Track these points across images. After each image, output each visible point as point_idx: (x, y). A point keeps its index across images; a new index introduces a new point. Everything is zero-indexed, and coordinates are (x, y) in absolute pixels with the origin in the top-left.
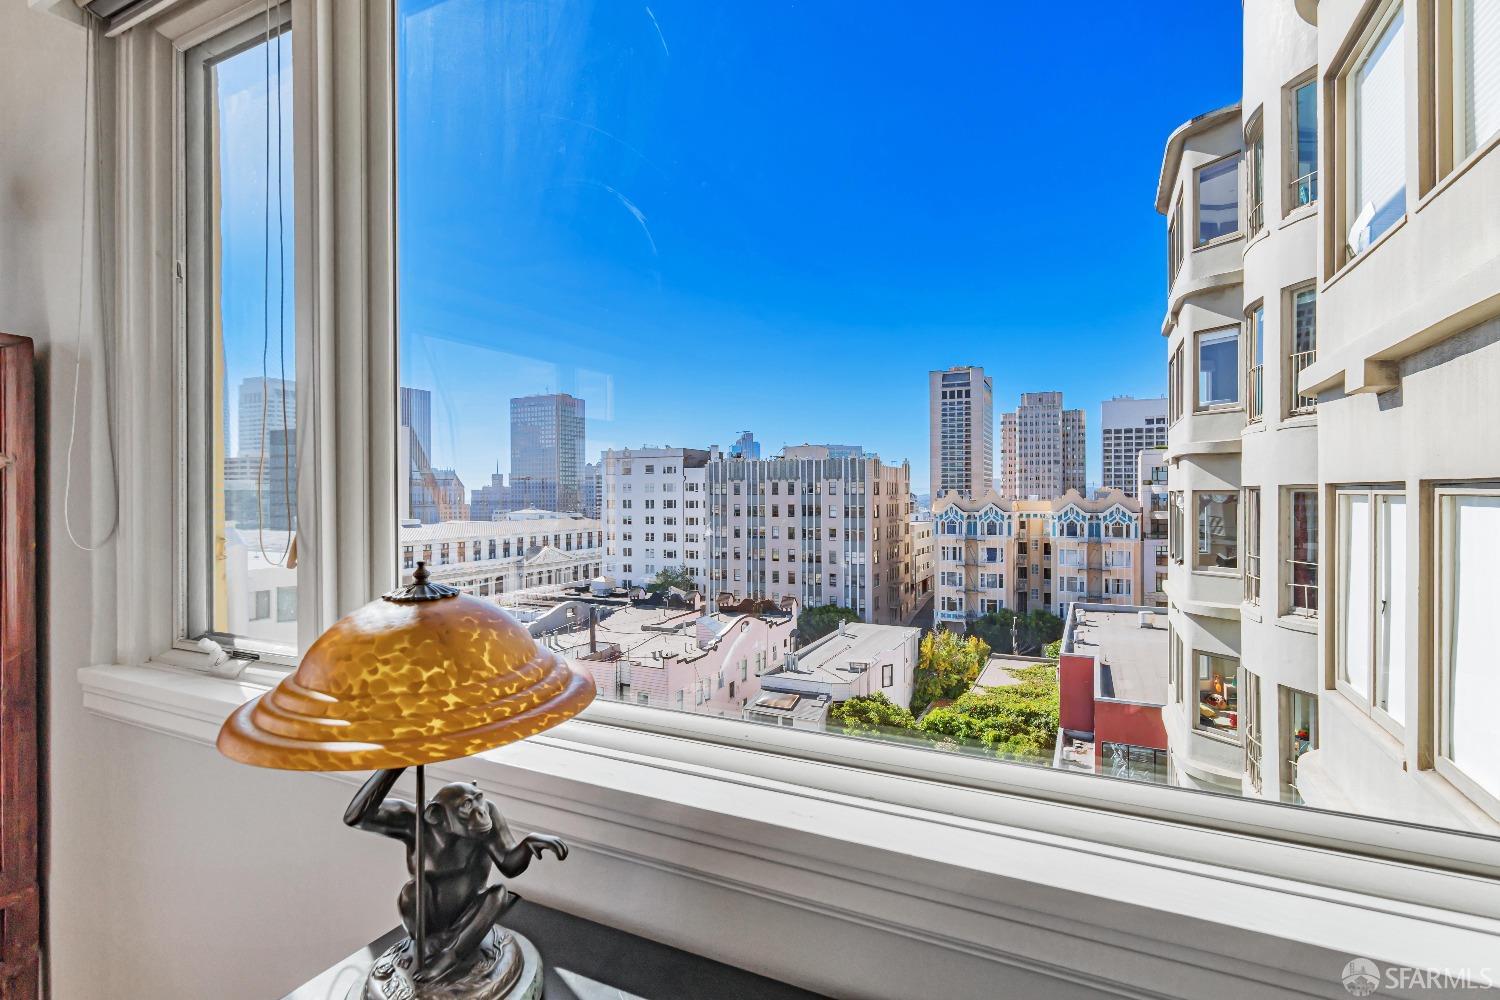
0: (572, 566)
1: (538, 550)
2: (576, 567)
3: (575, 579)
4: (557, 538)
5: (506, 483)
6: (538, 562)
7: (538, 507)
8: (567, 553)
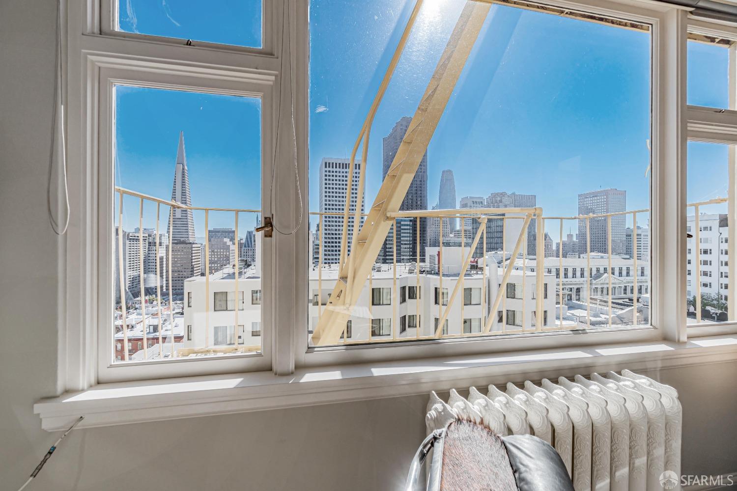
0: (623, 286)
1: (602, 275)
2: (626, 287)
3: (625, 293)
4: (613, 269)
5: (575, 239)
6: (601, 282)
7: (600, 252)
8: (620, 278)
